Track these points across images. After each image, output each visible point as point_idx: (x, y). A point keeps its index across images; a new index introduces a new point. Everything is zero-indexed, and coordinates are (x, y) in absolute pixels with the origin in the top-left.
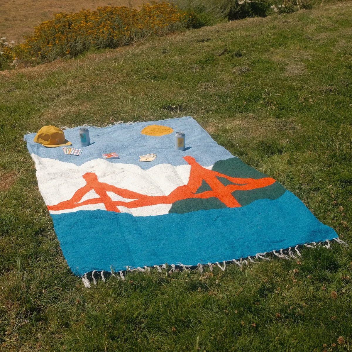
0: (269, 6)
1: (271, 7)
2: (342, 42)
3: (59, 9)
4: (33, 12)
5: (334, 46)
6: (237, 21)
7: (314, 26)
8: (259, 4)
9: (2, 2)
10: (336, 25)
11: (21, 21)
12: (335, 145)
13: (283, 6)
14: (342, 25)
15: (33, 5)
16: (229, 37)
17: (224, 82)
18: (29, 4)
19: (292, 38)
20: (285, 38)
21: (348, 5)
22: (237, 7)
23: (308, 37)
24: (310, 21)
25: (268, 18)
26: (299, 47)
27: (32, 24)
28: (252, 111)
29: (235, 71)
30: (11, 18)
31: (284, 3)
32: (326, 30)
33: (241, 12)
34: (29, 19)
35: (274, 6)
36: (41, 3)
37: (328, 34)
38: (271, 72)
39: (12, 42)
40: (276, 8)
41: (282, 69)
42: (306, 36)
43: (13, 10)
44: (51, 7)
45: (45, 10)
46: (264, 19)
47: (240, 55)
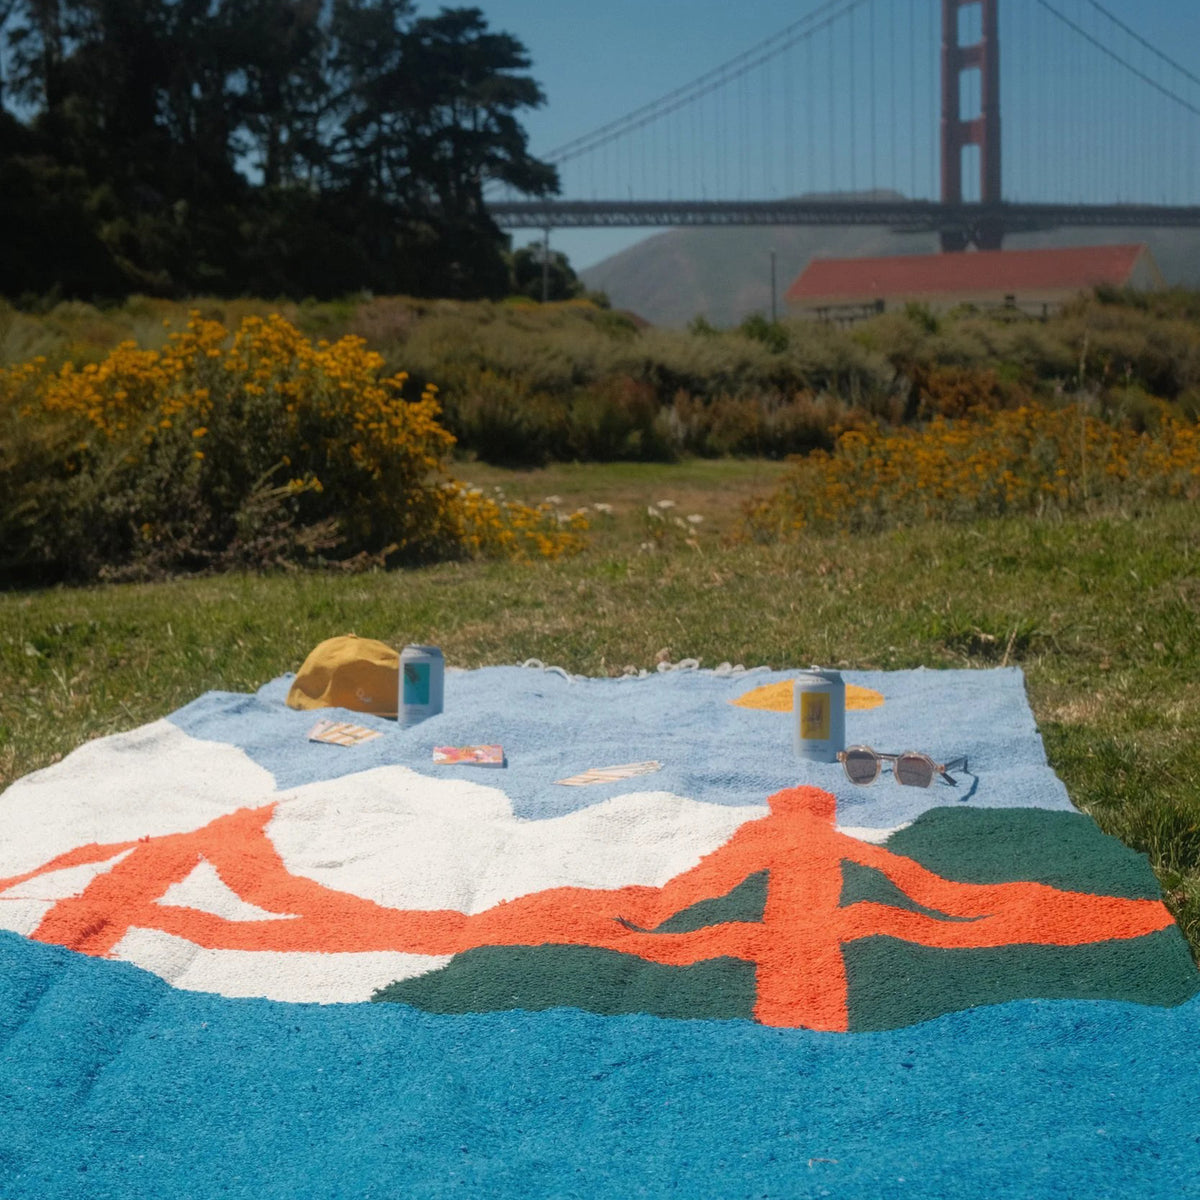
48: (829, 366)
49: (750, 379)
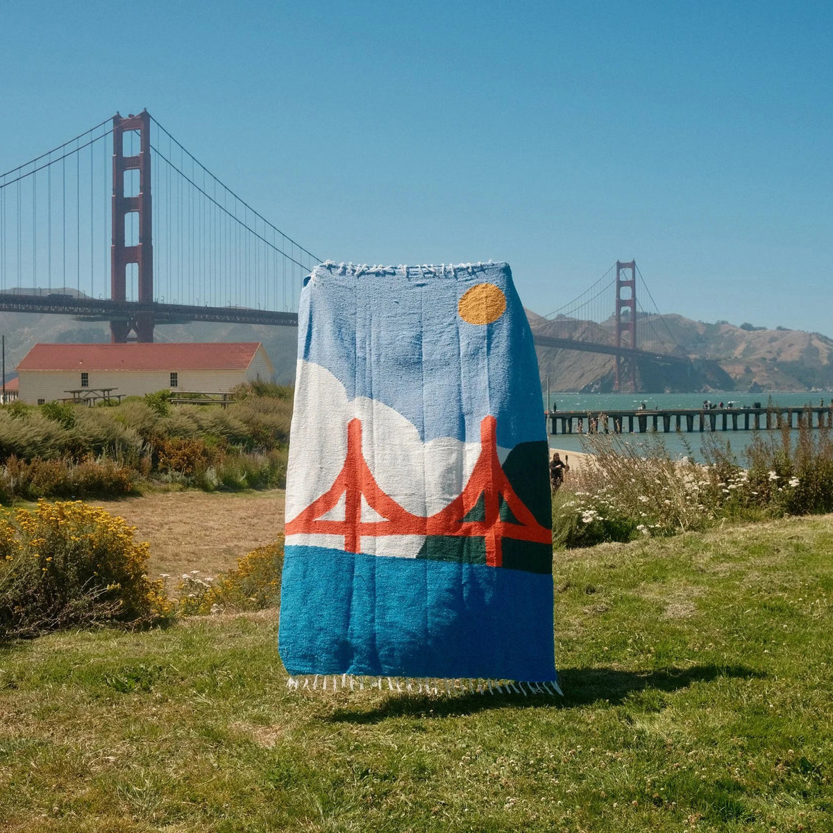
0: (634, 527)
1: (638, 527)
2: (754, 575)
3: (253, 542)
4: (207, 547)
5: (741, 580)
6: (581, 550)
7: (709, 554)
8: (617, 523)
9: (148, 530)
10: (746, 553)
11: (189, 561)
12: (742, 697)
13: (658, 526)
14: (753, 553)
15: (206, 535)
16: (572, 569)
17: (570, 625)
18: (199, 533)
19: (674, 569)
20: (663, 569)
21: (766, 527)
22: (580, 528)
23: (700, 568)
24: (702, 547)
25: (633, 543)
26: (685, 582)
27: (209, 567)
28: (616, 660)
29: (586, 611)
30: (170, 557)
31: (659, 523)
32: (727, 560)
33: (587, 536)
34: (203, 558)
35: (642, 526)
36: (219, 532)
37: (731, 564)
38: (643, 613)
39: (208, 579)
40: (646, 530)
41: (661, 610)
42: (696, 566)
43: (171, 543)
44: (239, 539)
45: (228, 544)
46: (626, 544)
47: (593, 591)
48: (102, 437)
49: (53, 446)
